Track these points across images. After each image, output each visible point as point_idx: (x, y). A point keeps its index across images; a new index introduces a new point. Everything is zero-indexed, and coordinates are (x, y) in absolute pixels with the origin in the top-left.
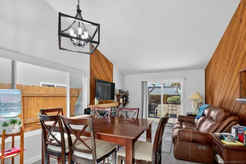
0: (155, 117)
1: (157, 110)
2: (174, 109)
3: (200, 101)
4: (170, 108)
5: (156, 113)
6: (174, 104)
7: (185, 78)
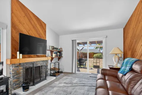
0: (84, 68)
1: (86, 63)
2: (98, 61)
3: (120, 56)
4: (95, 61)
5: (85, 65)
6: (98, 58)
7: (107, 37)
